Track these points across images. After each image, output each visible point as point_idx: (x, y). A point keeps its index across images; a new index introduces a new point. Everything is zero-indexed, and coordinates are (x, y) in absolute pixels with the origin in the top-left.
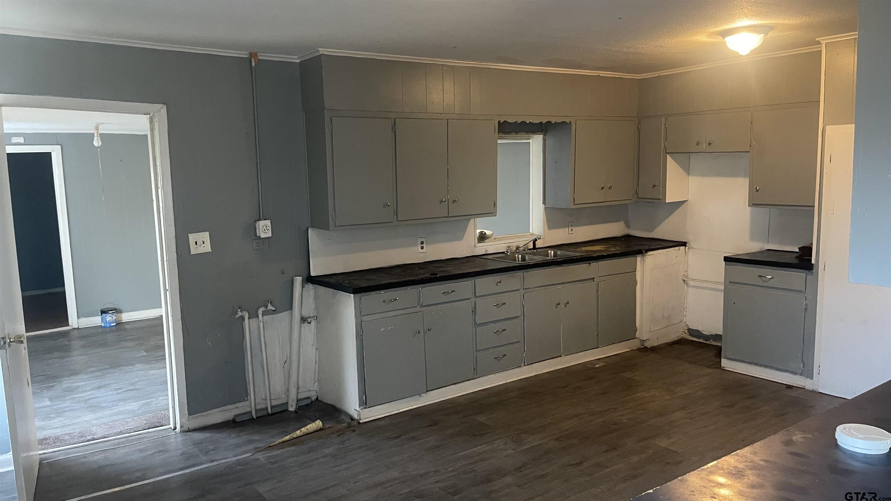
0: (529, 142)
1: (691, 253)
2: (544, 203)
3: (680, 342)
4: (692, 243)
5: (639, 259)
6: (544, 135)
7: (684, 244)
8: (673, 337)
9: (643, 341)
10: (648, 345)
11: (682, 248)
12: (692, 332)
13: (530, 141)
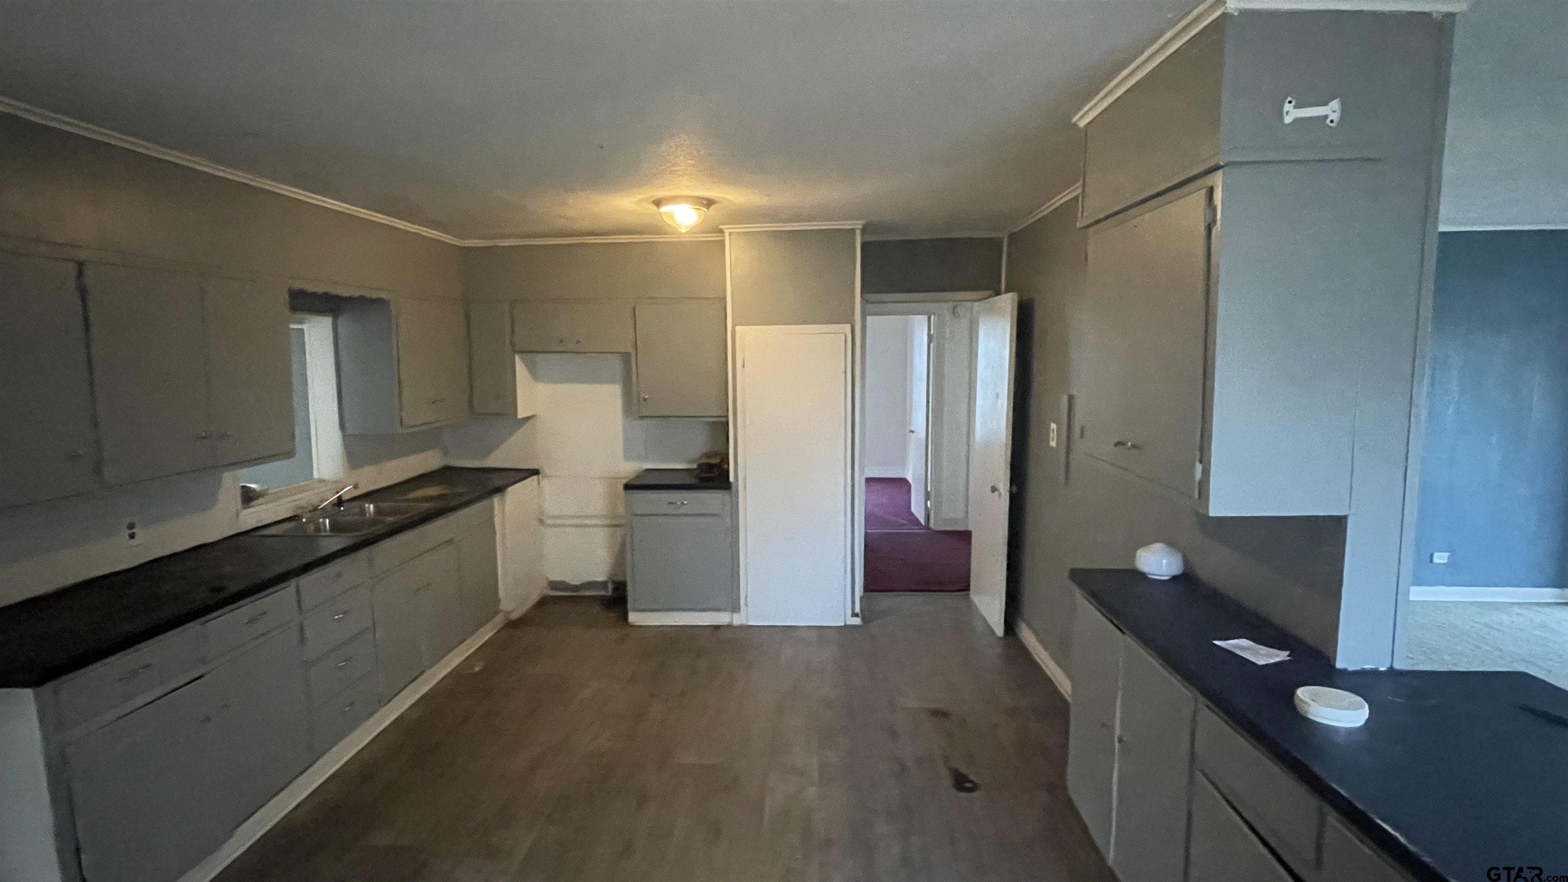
0: (302, 330)
1: (545, 483)
2: (342, 426)
3: (543, 602)
4: (546, 469)
5: (496, 500)
6: (335, 318)
7: (536, 472)
8: (535, 598)
9: (509, 613)
10: (515, 616)
11: (535, 477)
12: (554, 585)
13: (305, 327)
